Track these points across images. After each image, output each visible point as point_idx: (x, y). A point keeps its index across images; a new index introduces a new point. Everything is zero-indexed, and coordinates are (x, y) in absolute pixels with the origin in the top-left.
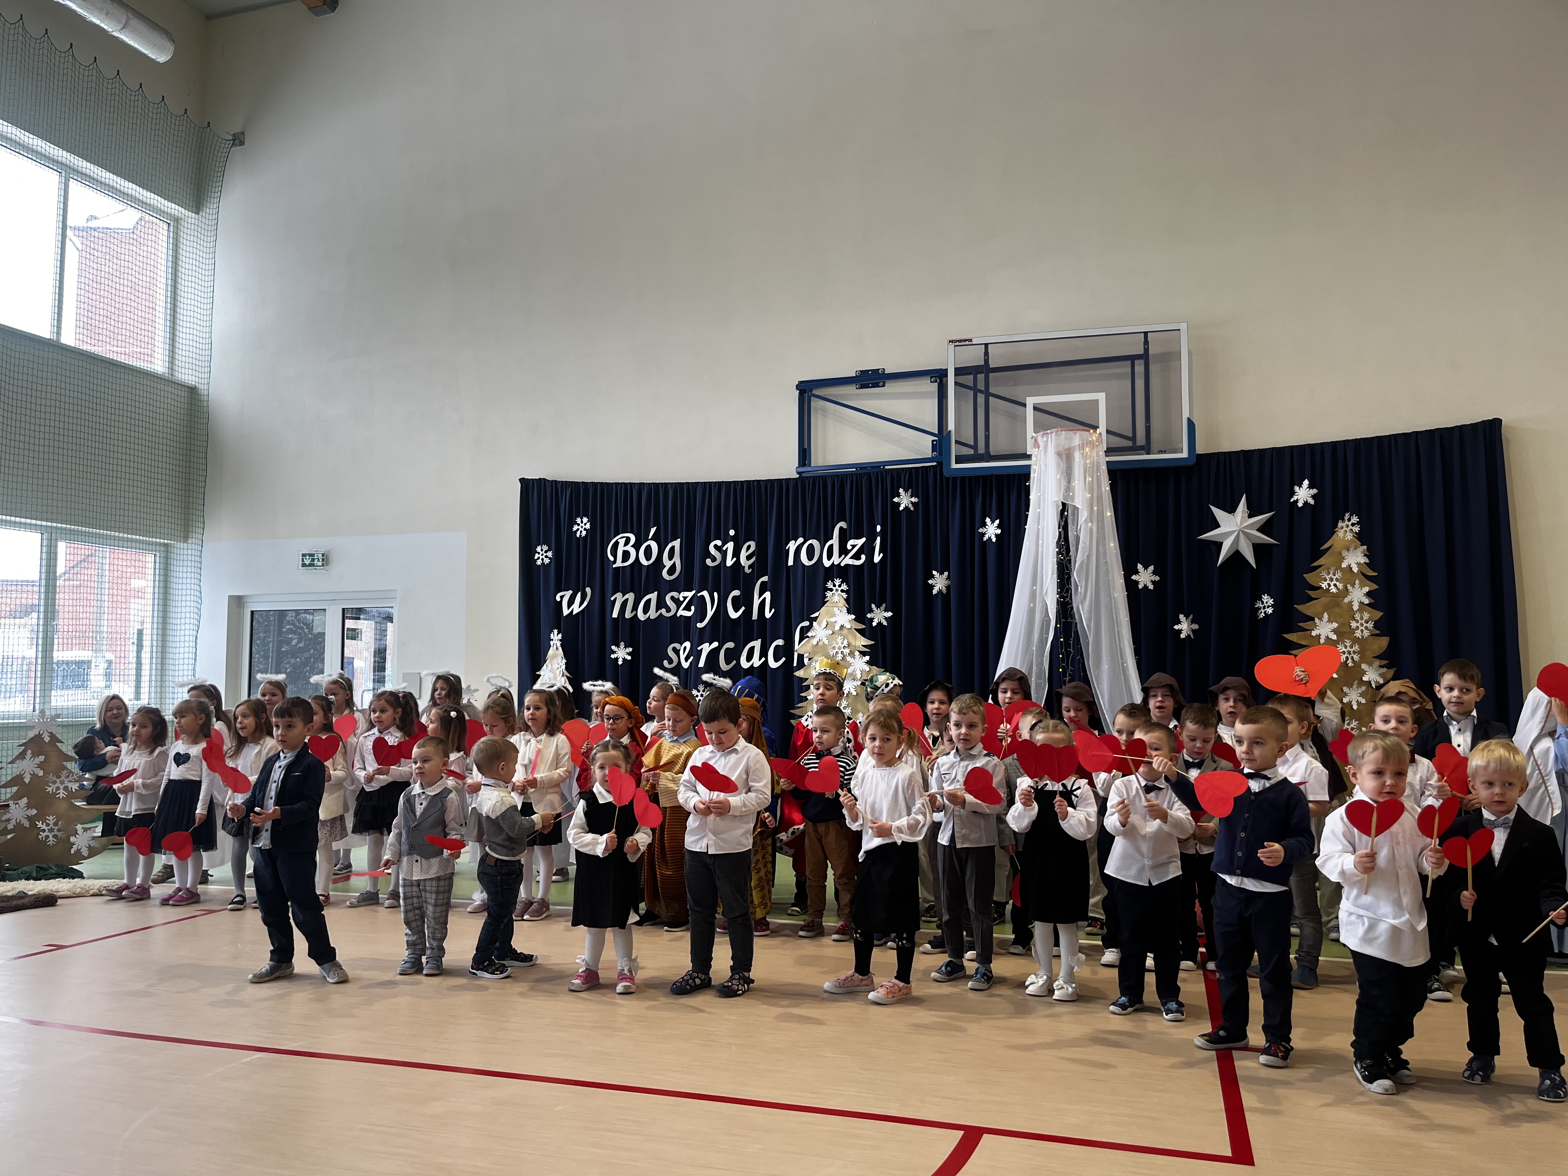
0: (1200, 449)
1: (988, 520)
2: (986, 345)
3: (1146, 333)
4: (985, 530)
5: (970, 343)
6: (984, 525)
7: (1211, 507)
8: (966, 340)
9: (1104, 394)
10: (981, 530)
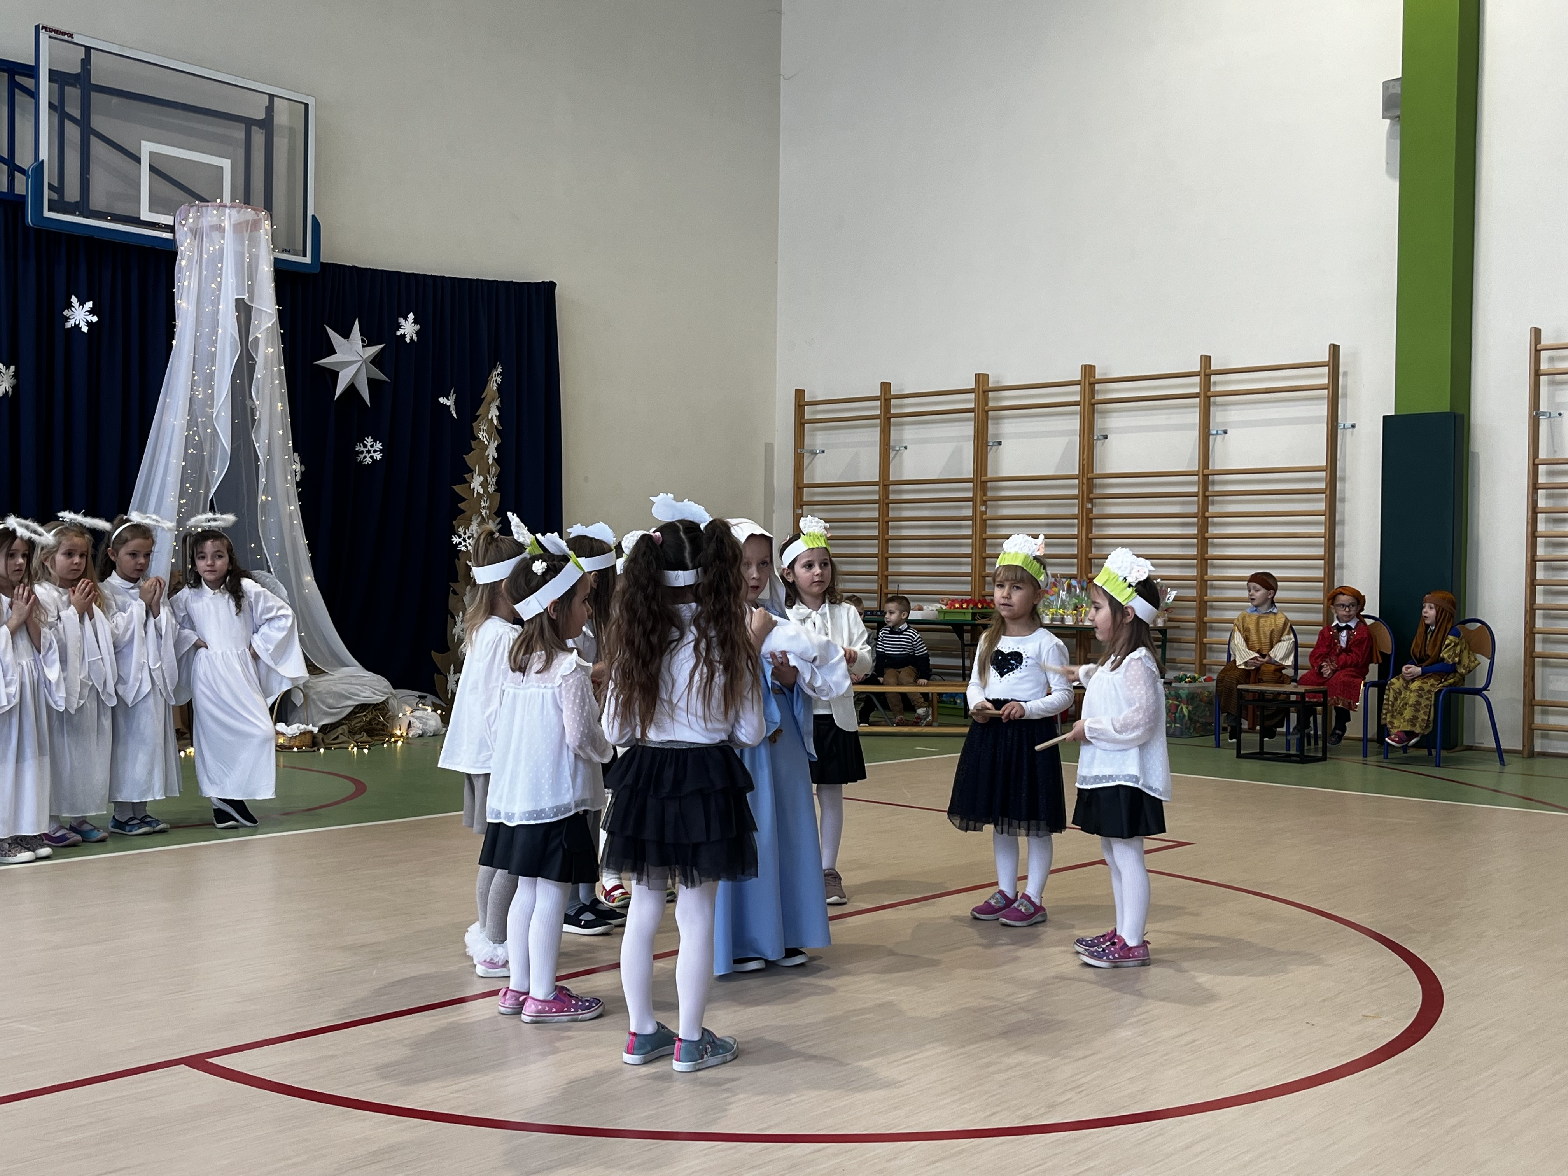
0: (326, 257)
1: (74, 299)
2: (88, 49)
3: (271, 97)
4: (71, 313)
5: (70, 39)
6: (69, 306)
7: (327, 328)
8: (64, 33)
9: (230, 161)
10: (66, 313)
